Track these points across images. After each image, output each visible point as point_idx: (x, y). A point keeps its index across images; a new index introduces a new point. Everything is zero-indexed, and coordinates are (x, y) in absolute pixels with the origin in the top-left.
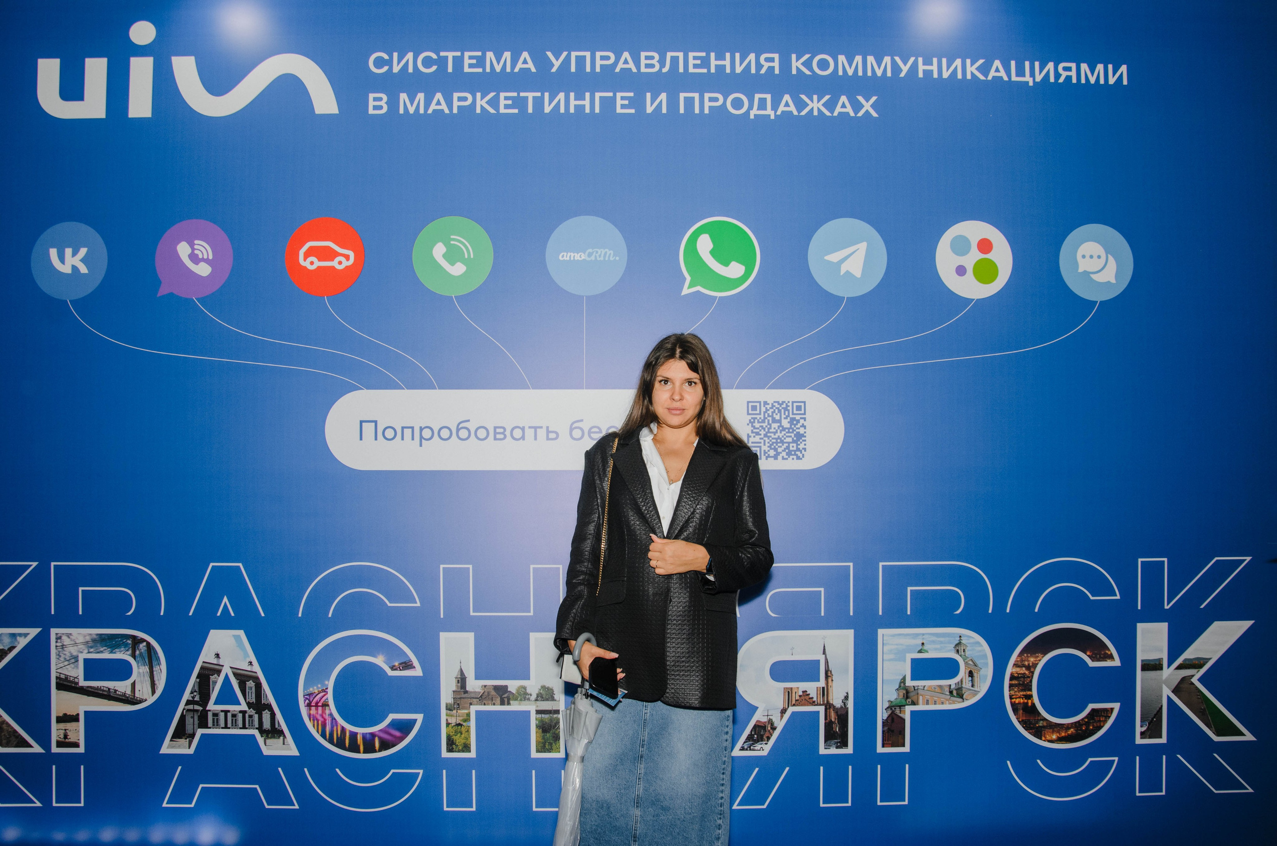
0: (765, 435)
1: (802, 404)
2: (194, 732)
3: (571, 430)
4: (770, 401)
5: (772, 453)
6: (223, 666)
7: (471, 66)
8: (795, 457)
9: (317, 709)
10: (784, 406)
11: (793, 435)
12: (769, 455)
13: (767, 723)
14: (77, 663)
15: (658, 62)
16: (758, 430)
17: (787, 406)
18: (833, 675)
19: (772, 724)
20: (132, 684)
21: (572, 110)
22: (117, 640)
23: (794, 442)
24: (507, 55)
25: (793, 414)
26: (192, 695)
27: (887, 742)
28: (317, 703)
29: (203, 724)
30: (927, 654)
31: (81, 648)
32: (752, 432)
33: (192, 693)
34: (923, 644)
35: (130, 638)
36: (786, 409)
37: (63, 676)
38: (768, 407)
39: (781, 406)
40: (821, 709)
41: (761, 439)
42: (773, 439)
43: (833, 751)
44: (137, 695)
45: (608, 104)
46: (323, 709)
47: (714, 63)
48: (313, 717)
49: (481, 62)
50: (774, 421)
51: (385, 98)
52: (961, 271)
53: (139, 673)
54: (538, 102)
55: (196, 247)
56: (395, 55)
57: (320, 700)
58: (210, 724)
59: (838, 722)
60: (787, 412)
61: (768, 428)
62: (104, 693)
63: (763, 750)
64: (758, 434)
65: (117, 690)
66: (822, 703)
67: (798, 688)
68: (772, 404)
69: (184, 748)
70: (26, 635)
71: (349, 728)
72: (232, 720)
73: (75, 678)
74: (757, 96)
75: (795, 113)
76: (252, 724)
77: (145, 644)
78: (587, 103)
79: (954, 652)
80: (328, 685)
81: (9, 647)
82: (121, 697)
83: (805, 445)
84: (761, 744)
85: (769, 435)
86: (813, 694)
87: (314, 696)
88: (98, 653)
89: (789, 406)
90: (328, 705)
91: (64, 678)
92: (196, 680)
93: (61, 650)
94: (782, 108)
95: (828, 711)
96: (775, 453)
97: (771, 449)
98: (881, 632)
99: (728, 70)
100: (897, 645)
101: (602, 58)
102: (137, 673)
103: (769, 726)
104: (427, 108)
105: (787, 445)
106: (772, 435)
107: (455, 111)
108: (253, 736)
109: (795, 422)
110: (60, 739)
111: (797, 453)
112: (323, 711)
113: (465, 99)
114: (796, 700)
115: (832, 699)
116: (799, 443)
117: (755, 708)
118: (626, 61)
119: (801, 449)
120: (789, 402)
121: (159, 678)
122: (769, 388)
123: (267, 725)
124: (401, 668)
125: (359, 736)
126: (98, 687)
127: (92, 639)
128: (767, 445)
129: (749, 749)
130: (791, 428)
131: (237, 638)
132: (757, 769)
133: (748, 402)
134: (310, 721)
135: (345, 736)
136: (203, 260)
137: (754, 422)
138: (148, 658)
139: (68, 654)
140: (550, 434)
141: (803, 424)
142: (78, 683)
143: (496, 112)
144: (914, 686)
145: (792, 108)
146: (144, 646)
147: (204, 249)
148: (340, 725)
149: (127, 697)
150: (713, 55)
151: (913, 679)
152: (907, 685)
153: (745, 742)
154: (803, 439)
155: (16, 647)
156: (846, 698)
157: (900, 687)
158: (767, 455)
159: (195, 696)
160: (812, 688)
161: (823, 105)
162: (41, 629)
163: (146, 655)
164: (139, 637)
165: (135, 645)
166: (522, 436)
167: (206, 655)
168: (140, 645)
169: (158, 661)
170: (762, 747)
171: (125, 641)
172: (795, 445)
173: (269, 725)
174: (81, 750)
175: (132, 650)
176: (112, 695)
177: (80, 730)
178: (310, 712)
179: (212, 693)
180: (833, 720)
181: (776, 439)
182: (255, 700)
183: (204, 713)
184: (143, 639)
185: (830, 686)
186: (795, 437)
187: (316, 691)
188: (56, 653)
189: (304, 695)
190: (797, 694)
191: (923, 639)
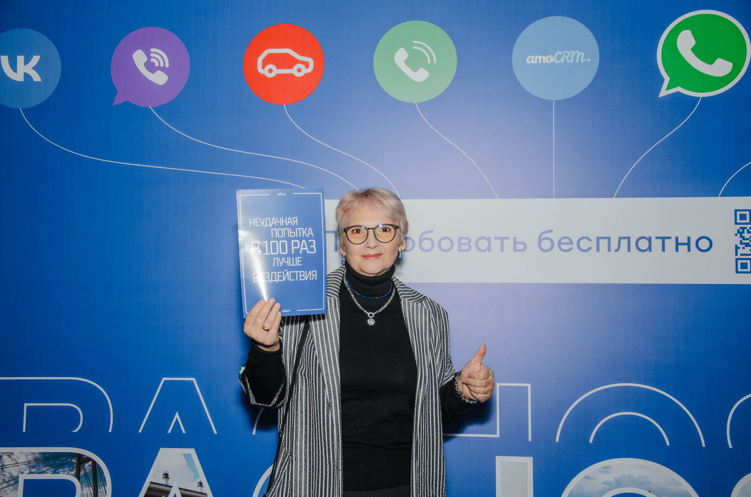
3: (540, 240)
6: (171, 487)
14: (16, 485)
16: (748, 241)
22: (61, 459)
31: (22, 469)
32: (741, 243)
35: (76, 457)
41: (749, 250)
53: (82, 495)
55: (152, 55)
64: (748, 245)
77: (90, 463)
88: (40, 473)
102: (80, 493)
127: (34, 459)
131: (188, 457)
133: (736, 211)
136: (160, 68)
137: (743, 232)
138: (93, 478)
139: (8, 475)
140: (517, 245)
146: (90, 466)
147: (160, 57)
163: (91, 476)
164: (85, 456)
165: (80, 465)
166: (488, 247)
167: (155, 474)
168: (86, 464)
169: (104, 482)
171: (69, 460)
175: (76, 472)
184: (89, 458)
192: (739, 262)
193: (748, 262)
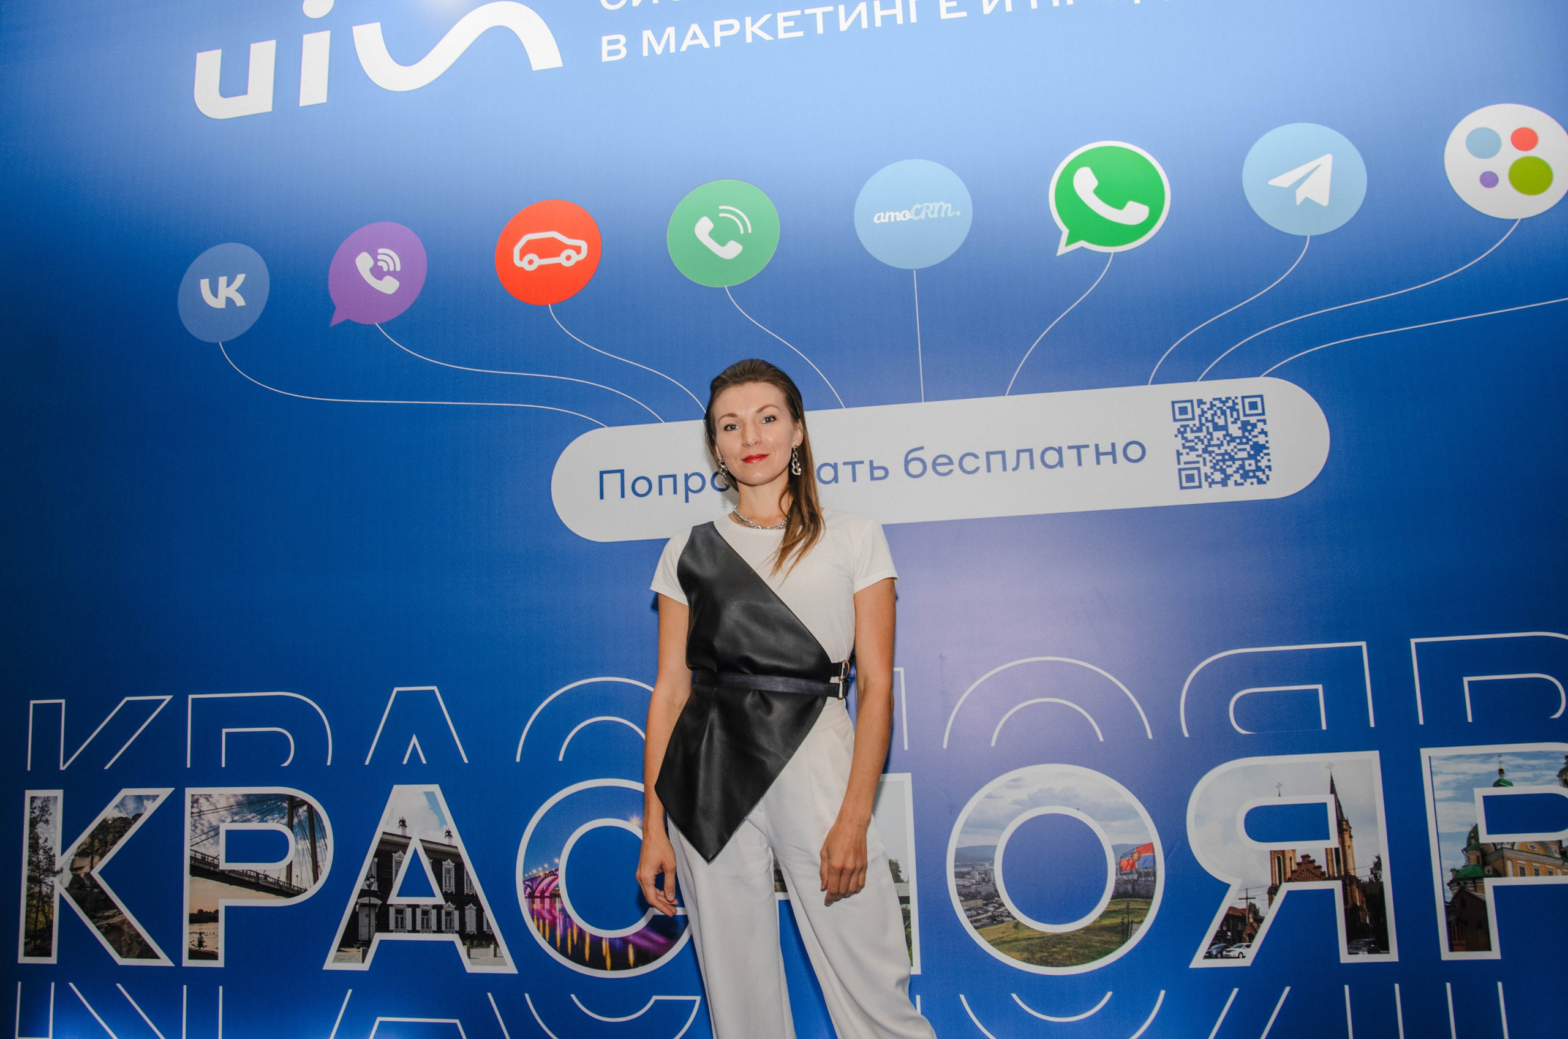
0: (1205, 451)
1: (1258, 400)
2: (369, 938)
3: (907, 462)
4: (1207, 399)
5: (1218, 476)
6: (410, 838)
8: (1255, 480)
9: (543, 902)
10: (1230, 404)
11: (1248, 447)
12: (1213, 480)
13: (1247, 911)
14: (217, 837)
16: (1191, 443)
17: (1235, 404)
18: (1350, 828)
19: (1254, 912)
20: (287, 866)
21: (879, 24)
22: (269, 802)
23: (1250, 457)
25: (1245, 415)
26: (368, 882)
27: (1457, 942)
28: (543, 892)
29: (383, 927)
30: (1512, 787)
31: (223, 816)
32: (1184, 447)
33: (367, 879)
34: (1501, 771)
35: (287, 799)
36: (1233, 409)
37: (199, 856)
38: (1205, 407)
39: (1224, 405)
40: (1337, 886)
41: (1198, 456)
42: (1217, 455)
43: (1363, 957)
44: (294, 883)
46: (551, 902)
48: (537, 915)
50: (1217, 428)
51: (623, 39)
52: (1489, 180)
53: (297, 850)
54: (831, 20)
55: (380, 257)
57: (547, 888)
58: (392, 926)
59: (1367, 907)
60: (1235, 413)
61: (1208, 439)
62: (251, 880)
63: (1244, 957)
64: (1192, 449)
65: (268, 876)
66: (1336, 875)
67: (1294, 851)
68: (1211, 403)
69: (357, 963)
70: (154, 798)
71: (590, 930)
72: (423, 919)
73: (215, 858)
76: (450, 925)
77: (305, 807)
79: (1558, 783)
80: (558, 865)
81: (134, 814)
82: (272, 886)
83: (1269, 460)
84: (1240, 947)
85: (1210, 449)
86: (1321, 860)
87: (538, 882)
88: (245, 821)
89: (1237, 404)
90: (559, 896)
91: (200, 858)
92: (373, 859)
93: (197, 818)
95: (1348, 888)
96: (1223, 476)
97: (1216, 470)
98: (1425, 753)
100: (1456, 774)
102: (294, 848)
103: (1251, 915)
105: (1240, 462)
106: (1215, 449)
108: (453, 943)
109: (1249, 428)
110: (192, 947)
111: (1257, 474)
112: (552, 905)
113: (730, 27)
114: (1293, 872)
115: (1354, 869)
116: (1259, 458)
117: (1225, 887)
119: (1263, 467)
120: (1236, 398)
121: (324, 857)
122: (1202, 380)
123: (471, 927)
125: (604, 943)
126: (243, 871)
127: (237, 803)
128: (1209, 464)
129: (1219, 956)
130: (1244, 436)
131: (430, 796)
132: (1236, 990)
133: (1173, 403)
134: (533, 918)
135: (585, 943)
136: (389, 273)
137: (1185, 432)
138: (310, 828)
139: (207, 824)
140: (875, 471)
141: (1262, 429)
142: (218, 865)
143: (774, 39)
144: (1494, 844)
146: (305, 811)
147: (389, 258)
148: (577, 925)
149: (281, 886)
151: (1490, 831)
152: (1482, 841)
153: (1212, 945)
154: (1265, 451)
155: (142, 814)
156: (1378, 865)
157: (1469, 844)
158: (1210, 480)
159: (372, 883)
160: (1317, 850)
162: (172, 789)
163: (307, 825)
164: (297, 797)
165: (292, 810)
166: (834, 477)
167: (388, 821)
168: (300, 809)
169: (323, 832)
170: (1241, 953)
171: (279, 804)
172: (1253, 462)
173: (475, 927)
174: (220, 963)
175: (289, 816)
176: (261, 882)
177: (219, 935)
178: (532, 906)
179: (395, 880)
180: (1358, 904)
181: (1223, 455)
182: (455, 889)
183: (384, 909)
184: (304, 800)
185: (1349, 846)
186: (1251, 450)
187: (542, 874)
188: (191, 823)
189: (524, 881)
190: (1293, 861)
191: (1500, 762)
192: (1184, 473)
193: (1195, 472)
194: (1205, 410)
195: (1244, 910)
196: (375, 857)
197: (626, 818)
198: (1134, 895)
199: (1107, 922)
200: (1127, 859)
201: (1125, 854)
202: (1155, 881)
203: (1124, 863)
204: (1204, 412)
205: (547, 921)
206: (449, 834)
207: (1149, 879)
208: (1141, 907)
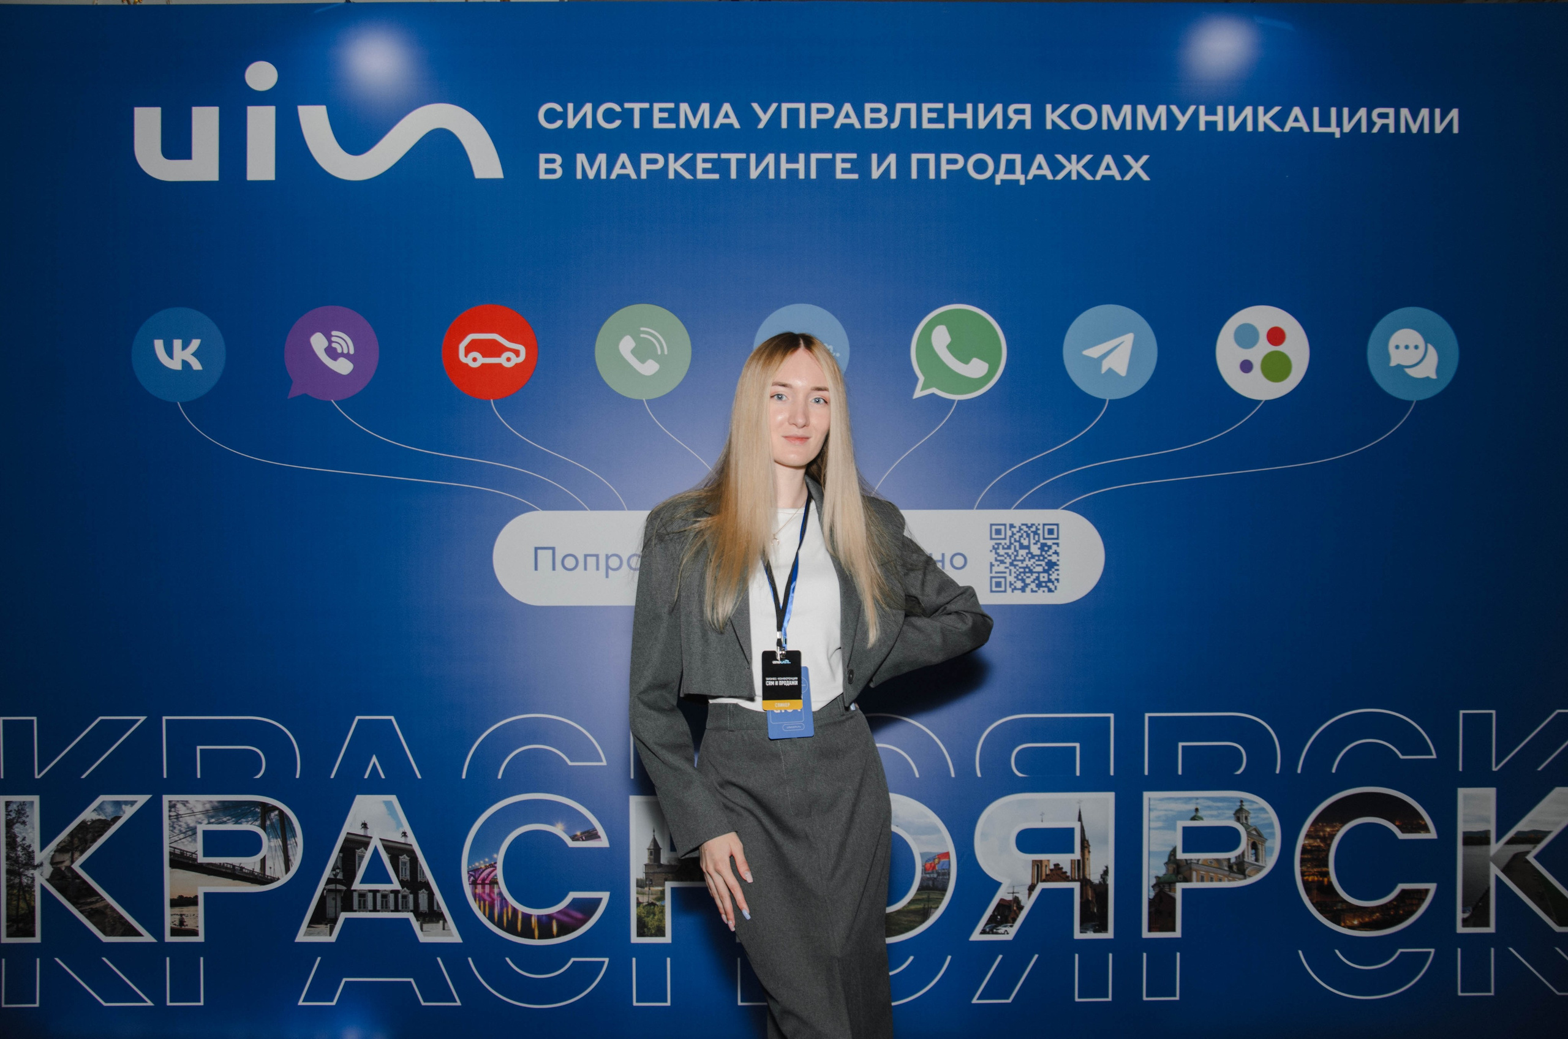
0: (1011, 564)
1: (1055, 527)
2: (336, 916)
4: (1017, 524)
5: (1019, 584)
6: (371, 838)
7: (662, 120)
8: (1046, 589)
9: (483, 888)
10: (1034, 529)
11: (1043, 563)
12: (1015, 587)
13: (1012, 902)
14: (194, 836)
15: (886, 115)
16: (1004, 558)
17: (1037, 529)
18: (1089, 846)
19: (1018, 902)
20: (261, 860)
21: (783, 176)
22: (242, 807)
23: (1045, 571)
24: (705, 107)
25: (1044, 539)
26: (334, 873)
27: (1154, 926)
28: (484, 880)
29: (348, 908)
30: (1202, 821)
31: (200, 818)
32: (996, 560)
33: (334, 869)
34: (1196, 810)
35: (259, 805)
36: (1035, 533)
37: (178, 852)
38: (1015, 530)
39: (1029, 530)
40: (1076, 886)
41: (1006, 568)
42: (1020, 568)
43: (1090, 935)
44: (268, 873)
45: (826, 167)
46: (490, 888)
47: (952, 116)
48: (479, 897)
49: (674, 115)
50: (1022, 547)
51: (559, 159)
52: (1246, 366)
53: (270, 847)
54: (743, 165)
55: (333, 339)
56: (570, 106)
57: (487, 877)
58: (356, 906)
59: (1096, 900)
60: (1036, 537)
61: (1015, 555)
62: (228, 871)
63: (1008, 933)
64: (1002, 562)
65: (242, 867)
66: (1077, 878)
67: (1049, 861)
68: (1020, 527)
69: (324, 935)
70: (134, 803)
71: (522, 909)
72: (382, 901)
73: (193, 853)
74: (1004, 157)
75: (1050, 177)
76: (406, 905)
77: (277, 812)
78: (800, 166)
79: (1234, 819)
80: (496, 859)
81: (112, 817)
82: (248, 875)
83: (1058, 575)
84: (1005, 927)
85: (1015, 563)
86: (1067, 868)
87: (480, 872)
88: (221, 823)
89: (1039, 529)
90: (497, 883)
92: (339, 854)
93: (175, 820)
94: (1033, 171)
95: (1084, 888)
96: (1023, 584)
97: (1018, 580)
98: (1147, 795)
99: (970, 126)
100: (1166, 811)
101: (820, 111)
102: (267, 846)
103: (1015, 905)
104: (610, 170)
105: (1037, 575)
106: (1019, 563)
107: (644, 176)
108: (407, 920)
109: (1046, 548)
110: (174, 926)
111: (1050, 584)
112: (491, 890)
113: (655, 161)
114: (1047, 875)
115: (1089, 875)
116: (1051, 572)
117: (997, 885)
118: (847, 116)
119: (1053, 580)
120: (1039, 525)
121: (294, 853)
122: (1017, 508)
123: (424, 906)
124: (584, 838)
125: (533, 918)
126: (220, 864)
127: (213, 808)
128: (1014, 575)
129: (991, 932)
130: (1041, 555)
131: (388, 804)
132: (1000, 956)
133: (991, 525)
134: (475, 900)
135: (517, 919)
136: (342, 355)
137: (998, 548)
138: (281, 828)
139: (184, 825)
141: (1056, 551)
142: (197, 859)
143: (691, 177)
144: (1186, 859)
145: (1046, 172)
146: (276, 815)
147: (343, 342)
148: (512, 906)
149: (256, 876)
150: (951, 106)
151: (1184, 851)
152: (1178, 857)
153: (986, 924)
154: (1056, 567)
155: (122, 816)
156: (1106, 872)
157: (1169, 859)
159: (338, 873)
160: (1064, 860)
161: (1084, 167)
162: (151, 795)
163: (278, 826)
164: (268, 804)
165: (265, 814)
167: (351, 824)
168: (271, 813)
169: (294, 833)
170: (1006, 931)
171: (253, 809)
172: (1046, 575)
173: (427, 907)
174: (201, 938)
175: (262, 822)
176: (237, 873)
177: (199, 916)
178: (475, 891)
179: (358, 870)
180: (1090, 899)
181: (1024, 568)
182: (410, 877)
183: (349, 893)
184: (275, 807)
185: (1088, 859)
186: (1046, 565)
187: (483, 866)
188: (170, 824)
189: (468, 872)
190: (1047, 868)
191: (1197, 804)
192: (994, 580)
193: (1002, 580)
194: (1015, 532)
195: (1010, 901)
196: (340, 852)
197: (552, 824)
198: (934, 888)
199: (913, 907)
200: (930, 862)
201: (929, 859)
202: (949, 879)
203: (928, 865)
204: (1013, 534)
205: (487, 903)
206: (404, 834)
207: (945, 877)
208: (939, 897)
